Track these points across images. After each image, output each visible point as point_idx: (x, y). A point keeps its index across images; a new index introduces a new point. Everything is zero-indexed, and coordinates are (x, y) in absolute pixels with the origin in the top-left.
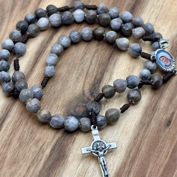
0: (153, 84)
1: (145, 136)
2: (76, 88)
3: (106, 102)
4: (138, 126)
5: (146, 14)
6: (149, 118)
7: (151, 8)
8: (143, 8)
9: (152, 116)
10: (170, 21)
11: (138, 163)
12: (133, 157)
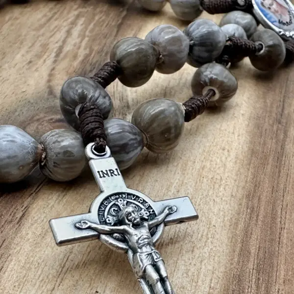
0: (262, 52)
1: (282, 186)
2: (25, 82)
3: (126, 109)
4: (246, 162)
6: (274, 141)
9: (282, 137)
11: (287, 271)
12: (262, 251)
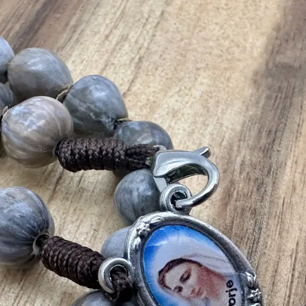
5: (92, 48)
7: (116, 27)
8: (75, 27)
10: (202, 72)
